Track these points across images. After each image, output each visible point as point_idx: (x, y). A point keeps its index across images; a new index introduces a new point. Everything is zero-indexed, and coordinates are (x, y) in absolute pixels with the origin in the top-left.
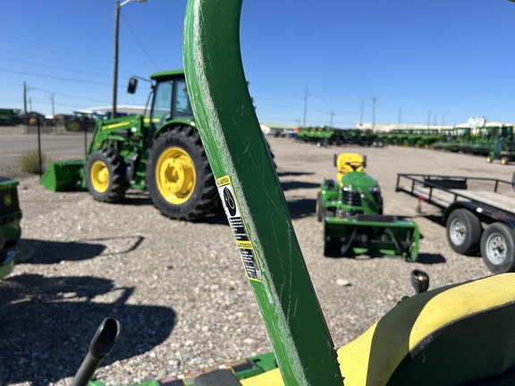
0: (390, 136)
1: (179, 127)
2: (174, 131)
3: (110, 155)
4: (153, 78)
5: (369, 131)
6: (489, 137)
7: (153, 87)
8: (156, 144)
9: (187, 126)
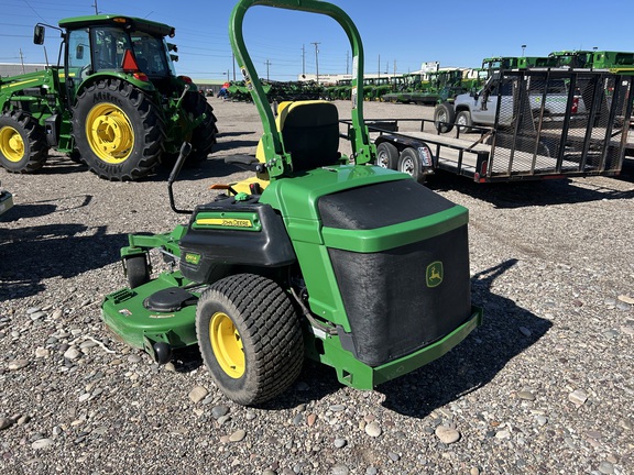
0: (337, 88)
1: (106, 81)
2: (102, 85)
3: (21, 118)
4: (62, 26)
5: (312, 83)
6: (438, 83)
7: (63, 36)
8: (81, 101)
9: (116, 78)
